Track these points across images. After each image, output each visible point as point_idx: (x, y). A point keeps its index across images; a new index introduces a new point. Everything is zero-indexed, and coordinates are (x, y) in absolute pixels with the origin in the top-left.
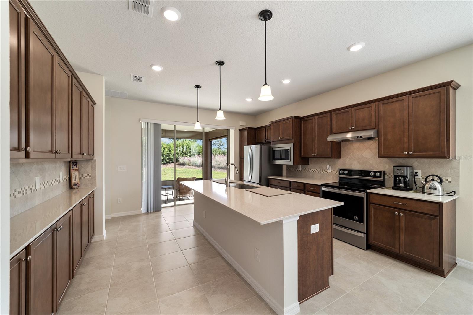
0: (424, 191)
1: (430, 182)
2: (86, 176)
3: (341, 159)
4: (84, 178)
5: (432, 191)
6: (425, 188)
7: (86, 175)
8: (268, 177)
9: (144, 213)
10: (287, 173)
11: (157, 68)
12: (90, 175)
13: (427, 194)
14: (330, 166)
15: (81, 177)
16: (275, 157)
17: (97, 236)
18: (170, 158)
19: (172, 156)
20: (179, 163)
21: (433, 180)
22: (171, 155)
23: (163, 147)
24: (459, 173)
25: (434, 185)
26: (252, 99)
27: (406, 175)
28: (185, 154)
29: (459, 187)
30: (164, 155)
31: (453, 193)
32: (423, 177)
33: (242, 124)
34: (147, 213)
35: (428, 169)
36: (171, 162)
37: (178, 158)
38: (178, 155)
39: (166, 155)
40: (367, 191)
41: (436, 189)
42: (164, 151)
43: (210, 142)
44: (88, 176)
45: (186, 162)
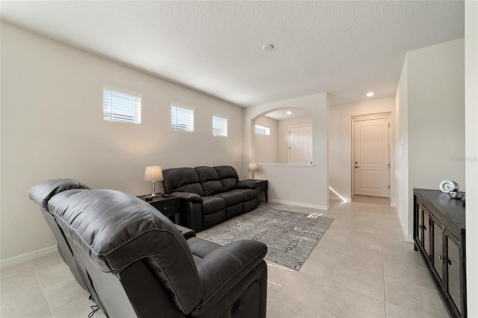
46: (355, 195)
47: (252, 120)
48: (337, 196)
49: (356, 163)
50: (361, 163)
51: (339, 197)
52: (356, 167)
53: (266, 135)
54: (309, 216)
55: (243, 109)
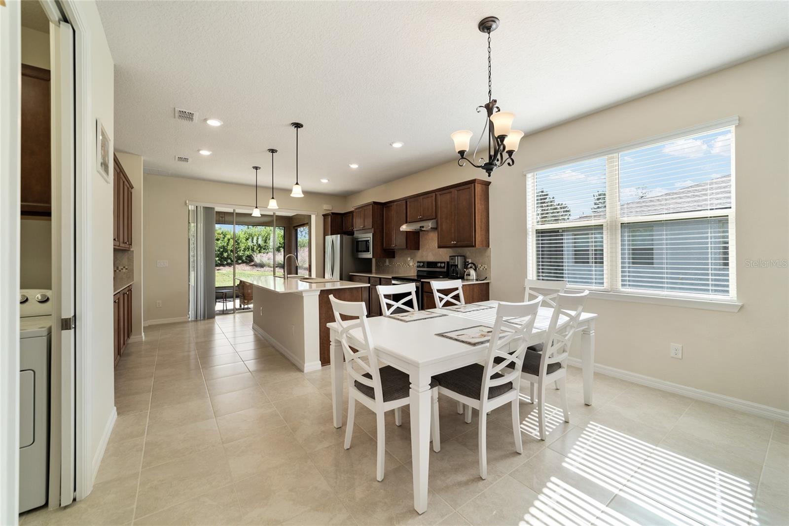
2: (122, 269)
3: (420, 251)
4: (120, 271)
7: (122, 267)
8: (350, 274)
9: (192, 321)
10: (376, 270)
11: (205, 153)
12: (126, 267)
14: (411, 259)
15: (116, 269)
16: (360, 249)
17: (134, 337)
18: (238, 256)
19: (242, 252)
20: (253, 263)
21: (471, 267)
22: (240, 250)
23: (226, 238)
25: (469, 272)
26: (329, 180)
27: (457, 264)
28: (264, 249)
30: (228, 250)
33: (327, 207)
34: (196, 320)
36: (240, 261)
37: (251, 255)
38: (252, 250)
39: (232, 251)
40: (422, 280)
41: (469, 275)
42: (228, 245)
43: (294, 230)
44: (124, 269)
45: (264, 262)
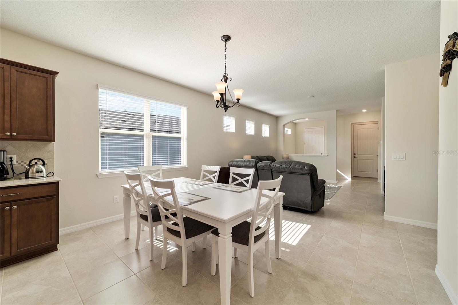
0: (29, 176)
1: (34, 166)
5: (40, 174)
6: (30, 172)
13: (32, 178)
21: (36, 163)
24: (54, 155)
25: (40, 169)
27: (3, 161)
29: (54, 168)
31: (52, 174)
32: (19, 162)
35: (25, 153)
41: (42, 172)
46: (353, 176)
47: (283, 125)
48: (343, 176)
49: (355, 154)
50: (358, 154)
51: (344, 177)
52: (355, 157)
53: (288, 134)
54: (328, 186)
55: (277, 118)
